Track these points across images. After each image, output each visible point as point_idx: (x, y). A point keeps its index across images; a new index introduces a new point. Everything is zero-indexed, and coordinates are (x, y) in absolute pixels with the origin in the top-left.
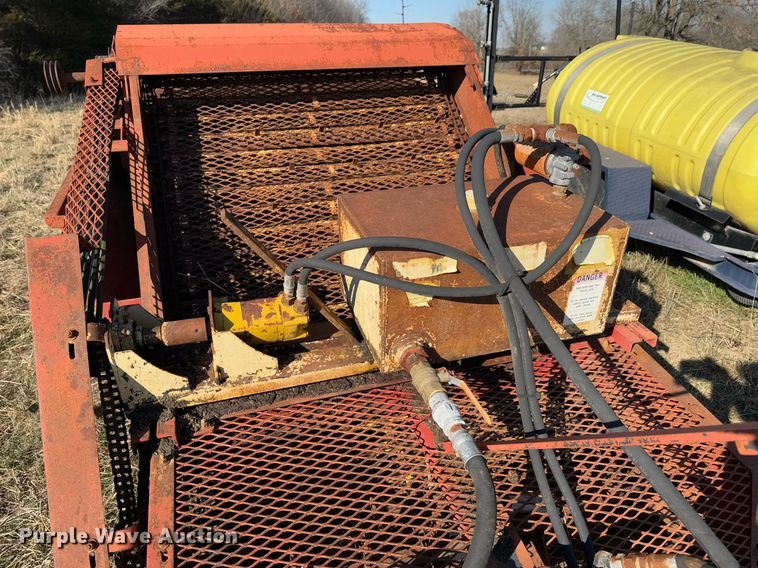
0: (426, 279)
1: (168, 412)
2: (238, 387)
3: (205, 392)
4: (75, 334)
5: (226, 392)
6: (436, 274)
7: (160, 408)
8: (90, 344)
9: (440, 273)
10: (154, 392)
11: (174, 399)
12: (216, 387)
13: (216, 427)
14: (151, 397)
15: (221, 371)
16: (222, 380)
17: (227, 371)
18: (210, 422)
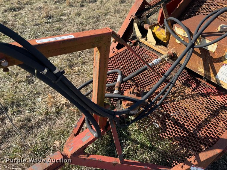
0: (181, 36)
1: (136, 40)
2: (147, 43)
3: (143, 40)
4: (132, 16)
5: (145, 43)
6: (184, 36)
7: (136, 38)
8: (132, 19)
9: (185, 36)
10: (137, 35)
11: (139, 38)
12: (145, 40)
13: (140, 47)
14: (136, 35)
15: (147, 37)
16: (146, 40)
17: (148, 38)
18: (140, 46)
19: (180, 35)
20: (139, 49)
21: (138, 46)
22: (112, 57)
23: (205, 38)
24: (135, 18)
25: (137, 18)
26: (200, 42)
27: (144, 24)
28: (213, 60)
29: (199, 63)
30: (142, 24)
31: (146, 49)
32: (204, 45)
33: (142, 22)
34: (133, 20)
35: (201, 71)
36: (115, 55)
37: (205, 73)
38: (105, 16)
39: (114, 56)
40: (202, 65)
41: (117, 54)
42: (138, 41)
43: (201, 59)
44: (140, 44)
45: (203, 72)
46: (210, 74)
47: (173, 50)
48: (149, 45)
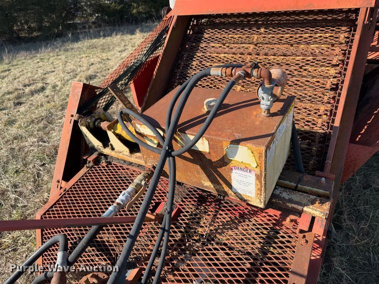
0: (152, 136)
1: (97, 152)
2: (117, 154)
3: (107, 151)
4: (72, 116)
5: (113, 154)
7: (96, 150)
8: (74, 120)
10: (94, 144)
11: (100, 149)
12: (111, 151)
13: (108, 165)
14: (94, 146)
15: (112, 145)
16: (113, 149)
17: (114, 146)
18: (107, 162)
19: (149, 136)
20: (106, 168)
21: (103, 163)
22: (55, 204)
23: (185, 133)
24: (80, 117)
25: (83, 118)
26: (181, 140)
27: (99, 123)
28: (214, 164)
29: (198, 173)
30: (96, 124)
31: (118, 165)
32: (190, 144)
33: (96, 120)
34: (76, 122)
35: (207, 184)
36: (62, 197)
37: (214, 187)
38: (62, 110)
39: (58, 201)
40: (203, 176)
41: (65, 194)
42: (101, 154)
43: (198, 167)
44: (107, 159)
45: (212, 186)
46: (223, 188)
47: (152, 162)
48: (121, 156)
